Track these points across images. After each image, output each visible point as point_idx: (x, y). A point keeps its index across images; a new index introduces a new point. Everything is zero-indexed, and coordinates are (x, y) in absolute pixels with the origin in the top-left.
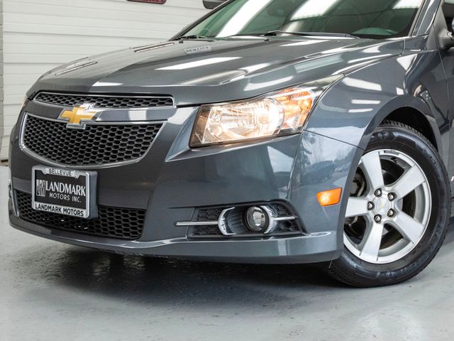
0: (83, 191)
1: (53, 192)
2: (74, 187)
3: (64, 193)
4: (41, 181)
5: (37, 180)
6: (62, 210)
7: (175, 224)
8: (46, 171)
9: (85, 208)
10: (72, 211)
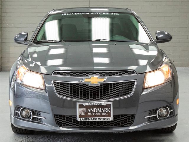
0: (108, 110)
1: (90, 113)
2: (103, 109)
3: (97, 112)
4: (82, 109)
5: (80, 109)
6: (97, 119)
7: (144, 117)
8: (86, 104)
9: (111, 117)
10: (103, 119)
